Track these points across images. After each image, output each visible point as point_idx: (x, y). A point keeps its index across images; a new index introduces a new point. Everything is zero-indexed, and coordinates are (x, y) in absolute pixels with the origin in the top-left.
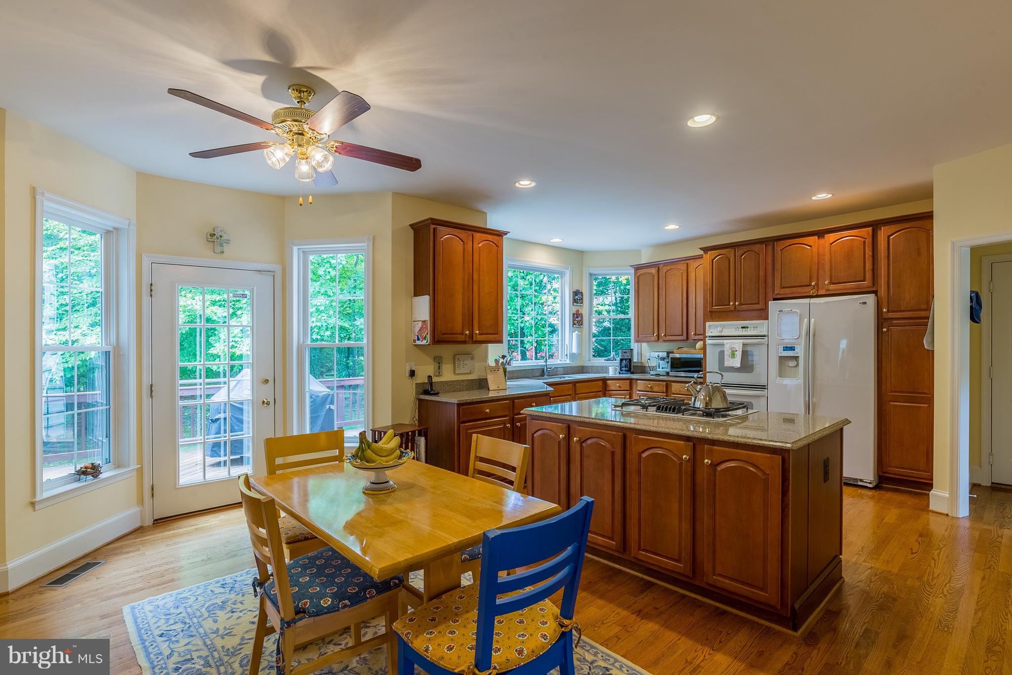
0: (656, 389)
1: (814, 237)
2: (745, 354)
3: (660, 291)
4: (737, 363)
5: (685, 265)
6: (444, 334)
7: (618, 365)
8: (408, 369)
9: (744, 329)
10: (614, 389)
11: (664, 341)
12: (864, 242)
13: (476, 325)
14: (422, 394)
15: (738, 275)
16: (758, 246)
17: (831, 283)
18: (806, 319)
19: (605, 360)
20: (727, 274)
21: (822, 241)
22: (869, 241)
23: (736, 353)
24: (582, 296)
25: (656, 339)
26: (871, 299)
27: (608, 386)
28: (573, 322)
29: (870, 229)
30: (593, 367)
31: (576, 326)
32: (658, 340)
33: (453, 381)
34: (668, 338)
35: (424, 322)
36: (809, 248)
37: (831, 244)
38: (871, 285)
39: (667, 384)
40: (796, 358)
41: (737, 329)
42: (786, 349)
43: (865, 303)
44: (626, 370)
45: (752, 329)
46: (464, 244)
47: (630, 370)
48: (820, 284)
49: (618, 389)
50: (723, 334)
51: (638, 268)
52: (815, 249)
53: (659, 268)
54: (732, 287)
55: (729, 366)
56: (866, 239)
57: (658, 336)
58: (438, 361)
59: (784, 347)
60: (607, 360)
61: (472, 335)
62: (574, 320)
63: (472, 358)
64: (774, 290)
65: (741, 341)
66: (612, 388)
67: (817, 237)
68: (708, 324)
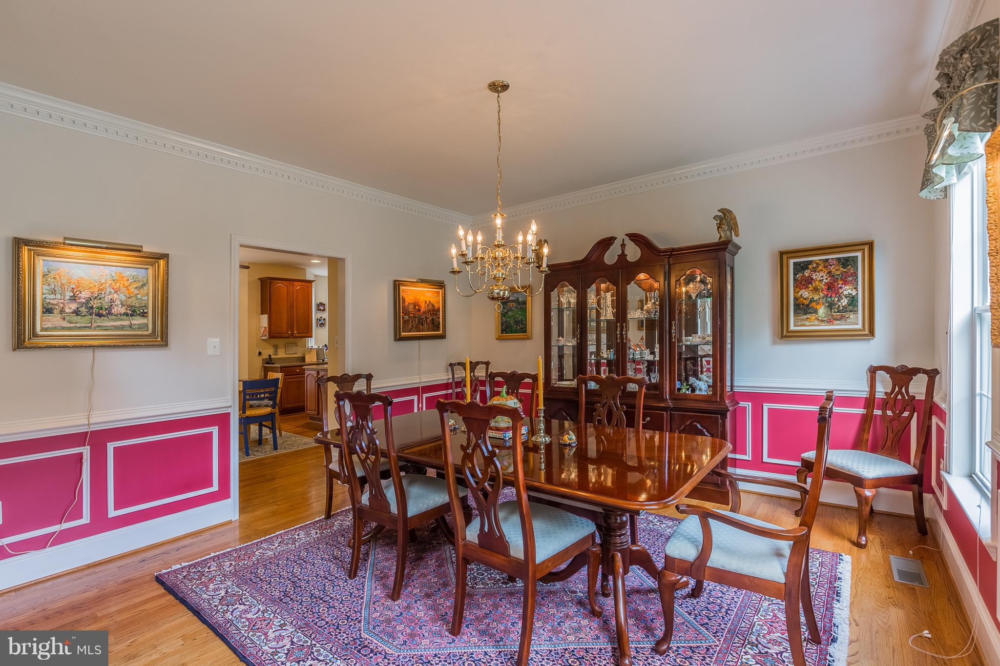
8: (258, 352)
13: (295, 329)
14: (265, 364)
33: (283, 357)
35: (265, 327)
46: (288, 288)
58: (276, 347)
61: (292, 334)
63: (296, 346)
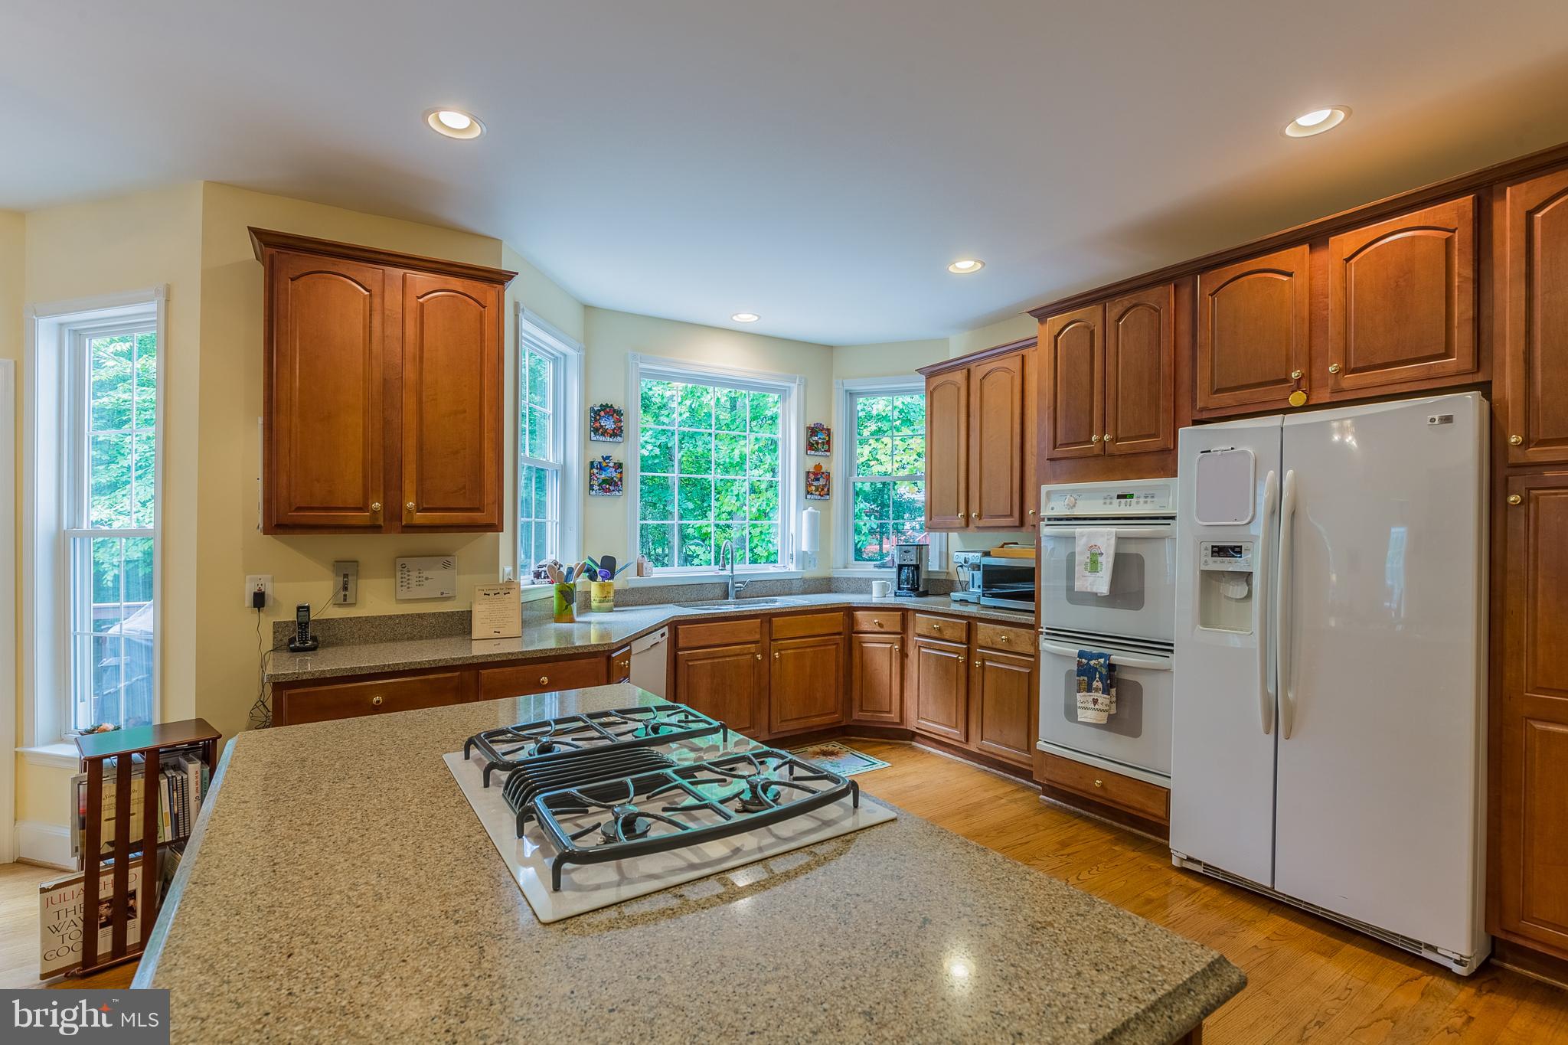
0: (948, 634)
1: (1299, 248)
2: (1122, 562)
3: (971, 419)
4: (1101, 583)
5: (1018, 360)
6: (299, 509)
7: (895, 576)
9: (1123, 501)
10: (869, 630)
11: (978, 528)
12: (1448, 242)
13: (409, 487)
15: (1110, 368)
16: (1157, 290)
17: (1347, 370)
18: (1271, 472)
19: (875, 566)
20: (1086, 367)
21: (1322, 256)
22: (1463, 238)
23: (1100, 559)
24: (829, 435)
25: (963, 522)
26: (1468, 406)
27: (857, 621)
28: (807, 488)
29: (1467, 201)
30: (849, 579)
31: (813, 497)
32: (967, 525)
33: (390, 617)
34: (982, 523)
36: (1285, 279)
37: (1348, 260)
38: (1468, 364)
39: (969, 624)
40: (1247, 576)
41: (1108, 501)
42: (1220, 551)
43: (1447, 419)
44: (908, 589)
45: (1142, 500)
46: (371, 296)
47: (918, 589)
48: (1316, 375)
49: (878, 629)
50: (1077, 512)
51: (932, 373)
52: (1301, 280)
53: (969, 371)
54: (1097, 398)
55: (1084, 590)
56: (1454, 231)
57: (967, 516)
59: (1213, 547)
60: (879, 567)
62: (808, 485)
63: (447, 565)
64: (1194, 400)
65: (1114, 529)
66: (865, 627)
67: (1306, 247)
68: (1045, 488)
